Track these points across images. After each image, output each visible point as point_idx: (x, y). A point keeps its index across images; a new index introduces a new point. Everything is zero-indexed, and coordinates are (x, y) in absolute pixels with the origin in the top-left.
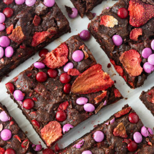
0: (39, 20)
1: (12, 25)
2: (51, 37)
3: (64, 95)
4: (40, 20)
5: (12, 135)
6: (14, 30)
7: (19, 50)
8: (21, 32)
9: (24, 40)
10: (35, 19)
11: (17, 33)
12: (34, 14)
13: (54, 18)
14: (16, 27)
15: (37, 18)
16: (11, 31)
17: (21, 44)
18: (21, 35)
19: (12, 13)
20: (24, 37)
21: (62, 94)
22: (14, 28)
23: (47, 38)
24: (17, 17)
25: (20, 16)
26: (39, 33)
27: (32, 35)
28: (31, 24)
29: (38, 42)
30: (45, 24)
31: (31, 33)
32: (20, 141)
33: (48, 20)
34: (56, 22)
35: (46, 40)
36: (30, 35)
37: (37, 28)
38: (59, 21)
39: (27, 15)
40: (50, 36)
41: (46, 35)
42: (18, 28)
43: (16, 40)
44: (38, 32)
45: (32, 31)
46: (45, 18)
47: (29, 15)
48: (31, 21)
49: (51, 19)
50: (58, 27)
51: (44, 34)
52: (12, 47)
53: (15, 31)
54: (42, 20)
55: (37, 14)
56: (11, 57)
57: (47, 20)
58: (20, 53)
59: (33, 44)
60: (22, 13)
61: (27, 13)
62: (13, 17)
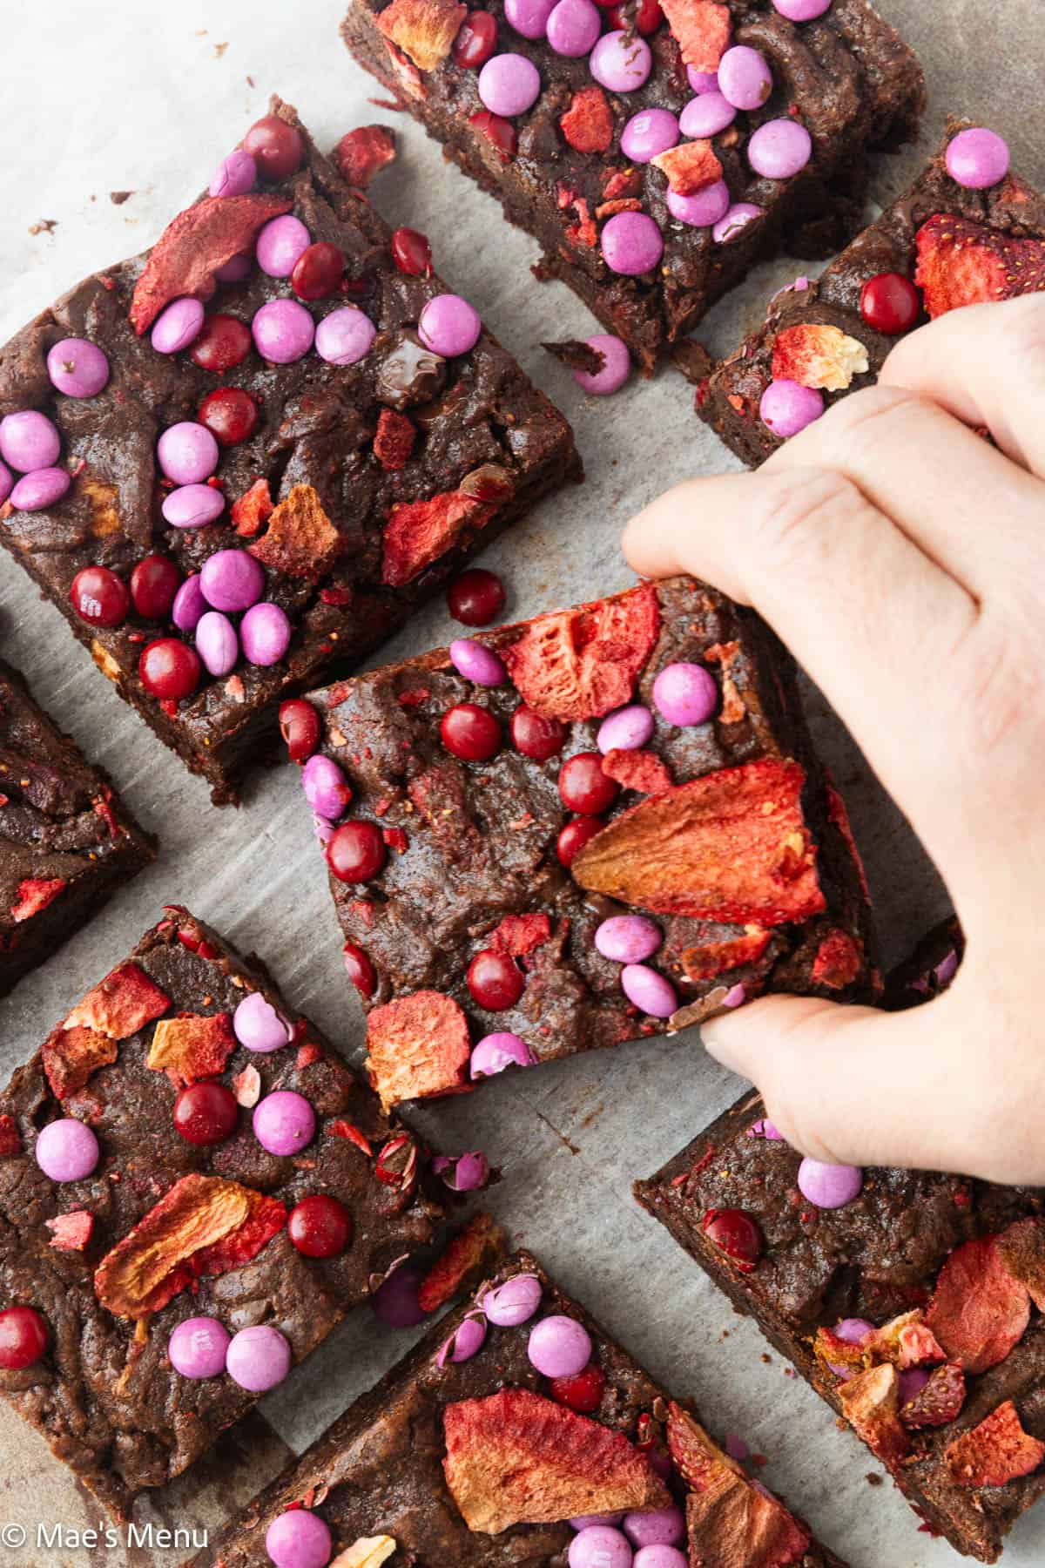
0: (405, 434)
1: (261, 484)
2: (483, 522)
3: (543, 877)
4: (413, 431)
5: (318, 1120)
6: (277, 512)
7: (315, 617)
8: (319, 515)
9: (343, 557)
10: (381, 431)
11: (296, 525)
12: (373, 408)
13: (485, 416)
14: (286, 489)
15: (393, 425)
16: (264, 517)
17: (324, 581)
18: (318, 533)
19: (252, 415)
20: (339, 542)
21: (538, 868)
22: (275, 500)
23: (465, 527)
24: (286, 432)
25: (297, 424)
26: (414, 508)
27: (377, 522)
28: (363, 460)
29: (416, 559)
30: (445, 452)
31: (370, 514)
32: (365, 1149)
33: (457, 430)
34: (499, 433)
35: (459, 543)
36: (365, 524)
37: (404, 483)
38: (517, 424)
39: (336, 417)
40: (477, 513)
41: (456, 512)
42: (298, 494)
43: (295, 562)
44: (410, 501)
45: (374, 501)
46: (440, 421)
47: (351, 415)
48: (366, 448)
49: (475, 421)
50: (517, 462)
51: (443, 507)
52: (279, 605)
53: (284, 516)
54: (422, 434)
55: (390, 405)
56: (283, 661)
57: (448, 431)
58: (324, 634)
59: (392, 574)
60: (307, 407)
61: (333, 403)
62: (260, 439)
